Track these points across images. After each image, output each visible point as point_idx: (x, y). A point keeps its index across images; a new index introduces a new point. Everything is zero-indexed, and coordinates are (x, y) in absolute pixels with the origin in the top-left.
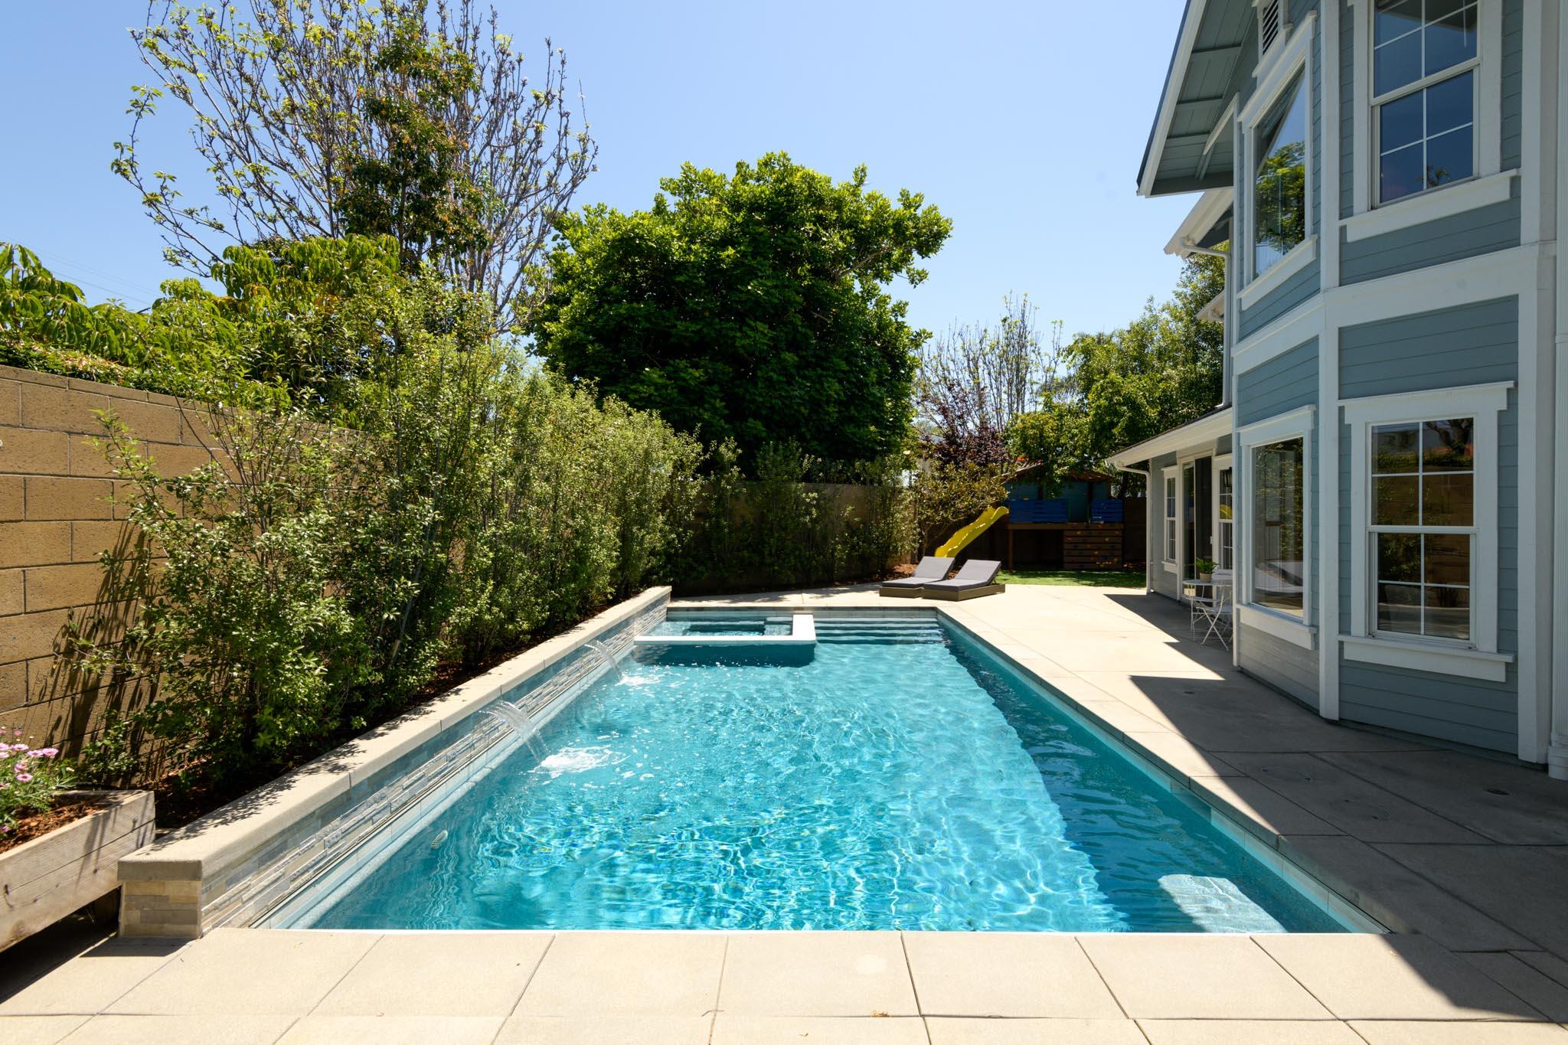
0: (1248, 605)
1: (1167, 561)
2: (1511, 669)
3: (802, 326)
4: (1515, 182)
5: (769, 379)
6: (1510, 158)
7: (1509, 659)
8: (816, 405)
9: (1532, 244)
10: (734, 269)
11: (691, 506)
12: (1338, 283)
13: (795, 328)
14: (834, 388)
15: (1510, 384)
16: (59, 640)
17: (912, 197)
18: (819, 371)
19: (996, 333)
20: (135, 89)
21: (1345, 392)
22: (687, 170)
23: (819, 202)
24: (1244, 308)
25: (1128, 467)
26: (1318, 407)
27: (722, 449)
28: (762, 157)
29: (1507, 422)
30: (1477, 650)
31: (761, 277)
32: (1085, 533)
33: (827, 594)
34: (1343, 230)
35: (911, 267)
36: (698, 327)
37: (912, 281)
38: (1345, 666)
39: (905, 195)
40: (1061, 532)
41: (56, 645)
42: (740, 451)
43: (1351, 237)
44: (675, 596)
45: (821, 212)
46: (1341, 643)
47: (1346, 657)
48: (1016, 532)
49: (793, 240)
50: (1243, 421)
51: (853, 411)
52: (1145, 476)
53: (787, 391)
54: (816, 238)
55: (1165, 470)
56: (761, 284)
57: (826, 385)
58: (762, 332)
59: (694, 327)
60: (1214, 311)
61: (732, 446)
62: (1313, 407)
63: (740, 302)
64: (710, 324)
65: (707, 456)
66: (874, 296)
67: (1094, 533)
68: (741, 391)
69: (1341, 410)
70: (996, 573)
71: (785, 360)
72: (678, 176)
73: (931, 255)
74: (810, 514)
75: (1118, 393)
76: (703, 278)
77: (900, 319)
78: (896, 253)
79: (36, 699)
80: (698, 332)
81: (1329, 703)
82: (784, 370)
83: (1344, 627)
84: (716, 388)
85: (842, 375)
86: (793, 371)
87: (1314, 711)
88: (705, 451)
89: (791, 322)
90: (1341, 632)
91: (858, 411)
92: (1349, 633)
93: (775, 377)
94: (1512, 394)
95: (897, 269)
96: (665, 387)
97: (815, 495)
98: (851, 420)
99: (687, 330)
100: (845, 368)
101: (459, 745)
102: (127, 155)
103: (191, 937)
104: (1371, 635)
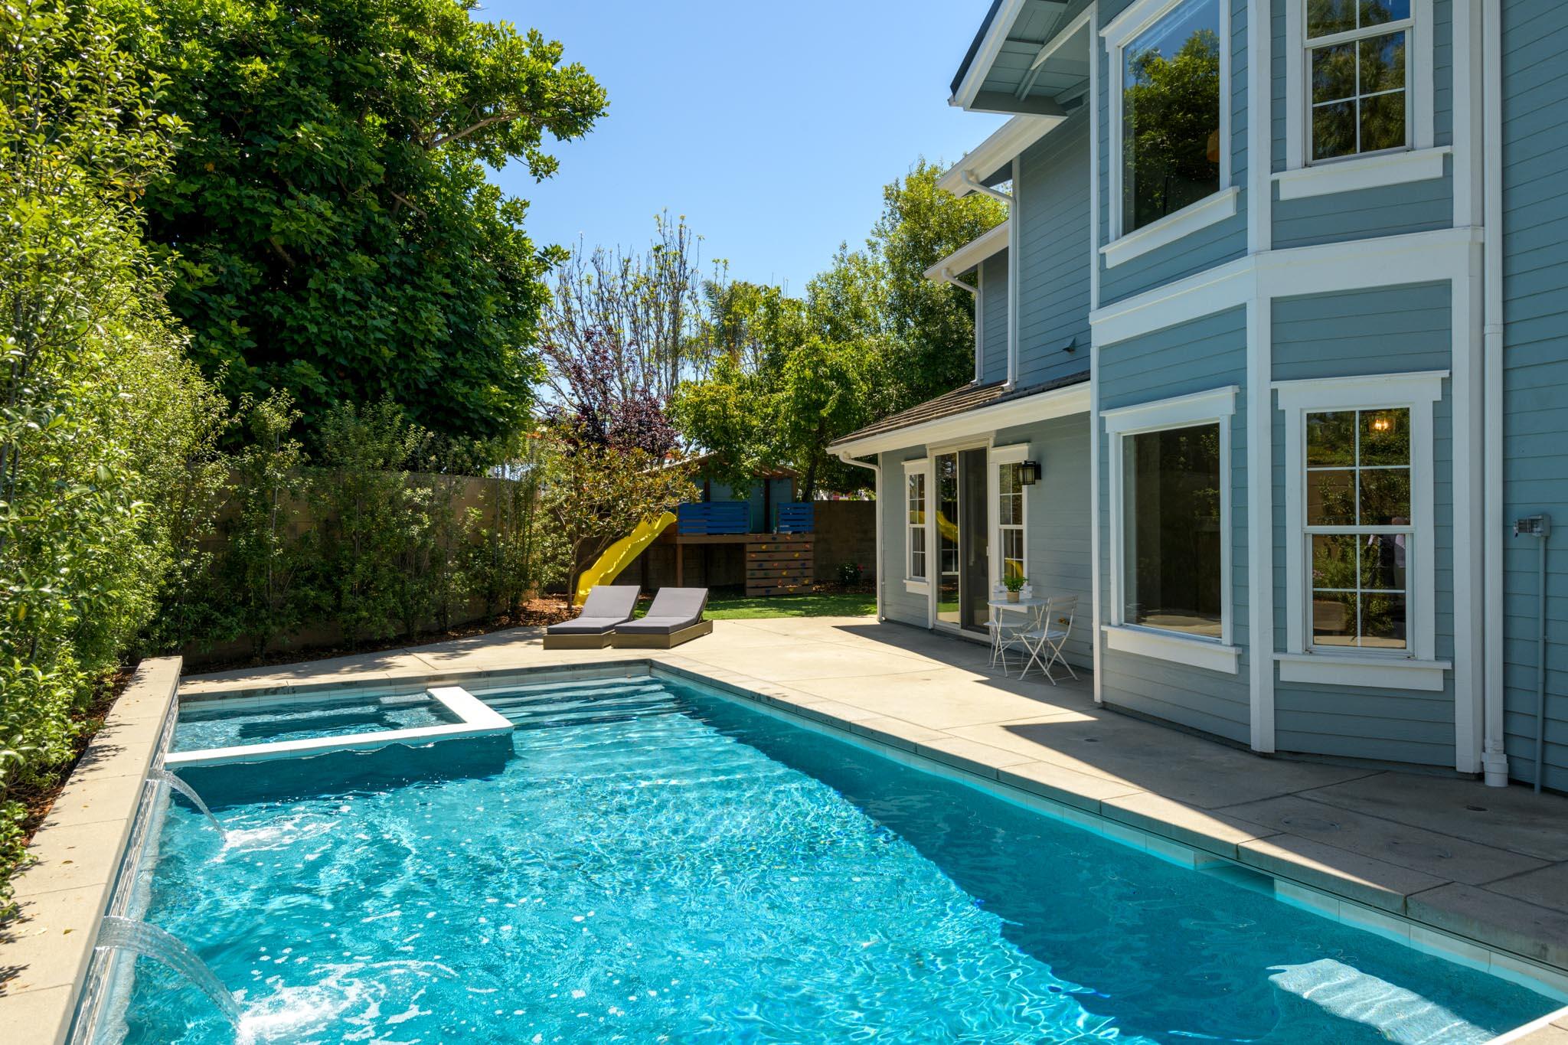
0: (1120, 626)
1: (910, 579)
2: (1449, 676)
3: (380, 215)
4: (1448, 159)
5: (331, 296)
6: (1443, 136)
7: (1448, 665)
8: (405, 344)
9: (1465, 227)
10: (265, 97)
11: (209, 508)
12: (1269, 246)
13: (368, 216)
14: (435, 322)
15: (1445, 374)
17: (546, 44)
18: (409, 290)
19: (643, 265)
21: (1278, 374)
24: (1109, 266)
25: (857, 459)
26: (1243, 388)
27: (265, 408)
29: (1442, 413)
30: (1416, 660)
31: (319, 121)
32: (772, 547)
33: (454, 653)
34: (1275, 185)
35: (537, 150)
36: (194, 188)
37: (535, 172)
38: (1281, 689)
39: (536, 39)
40: (741, 547)
42: (298, 413)
43: (1285, 195)
44: (188, 672)
45: (411, 34)
46: (1277, 663)
47: (1282, 678)
48: (685, 546)
49: (371, 70)
50: (1109, 402)
51: (461, 360)
52: (873, 473)
53: (360, 318)
54: (407, 74)
55: (907, 465)
56: (320, 133)
57: (424, 315)
58: (320, 215)
60: (948, 269)
61: (283, 404)
62: (1236, 389)
65: (236, 420)
66: (472, 185)
67: (782, 547)
68: (276, 311)
69: (1274, 393)
70: (703, 606)
71: (355, 266)
73: (574, 137)
74: (420, 522)
75: (823, 361)
76: (205, 104)
77: (517, 227)
78: (519, 125)
81: (1262, 733)
82: (353, 283)
83: (1280, 646)
84: (230, 300)
85: (446, 302)
86: (369, 285)
87: (1244, 748)
89: (363, 206)
90: (1275, 650)
91: (470, 361)
92: (1285, 651)
93: (341, 291)
94: (1447, 383)
95: (514, 148)
97: (428, 491)
98: (459, 373)
100: (452, 290)
104: (1308, 651)
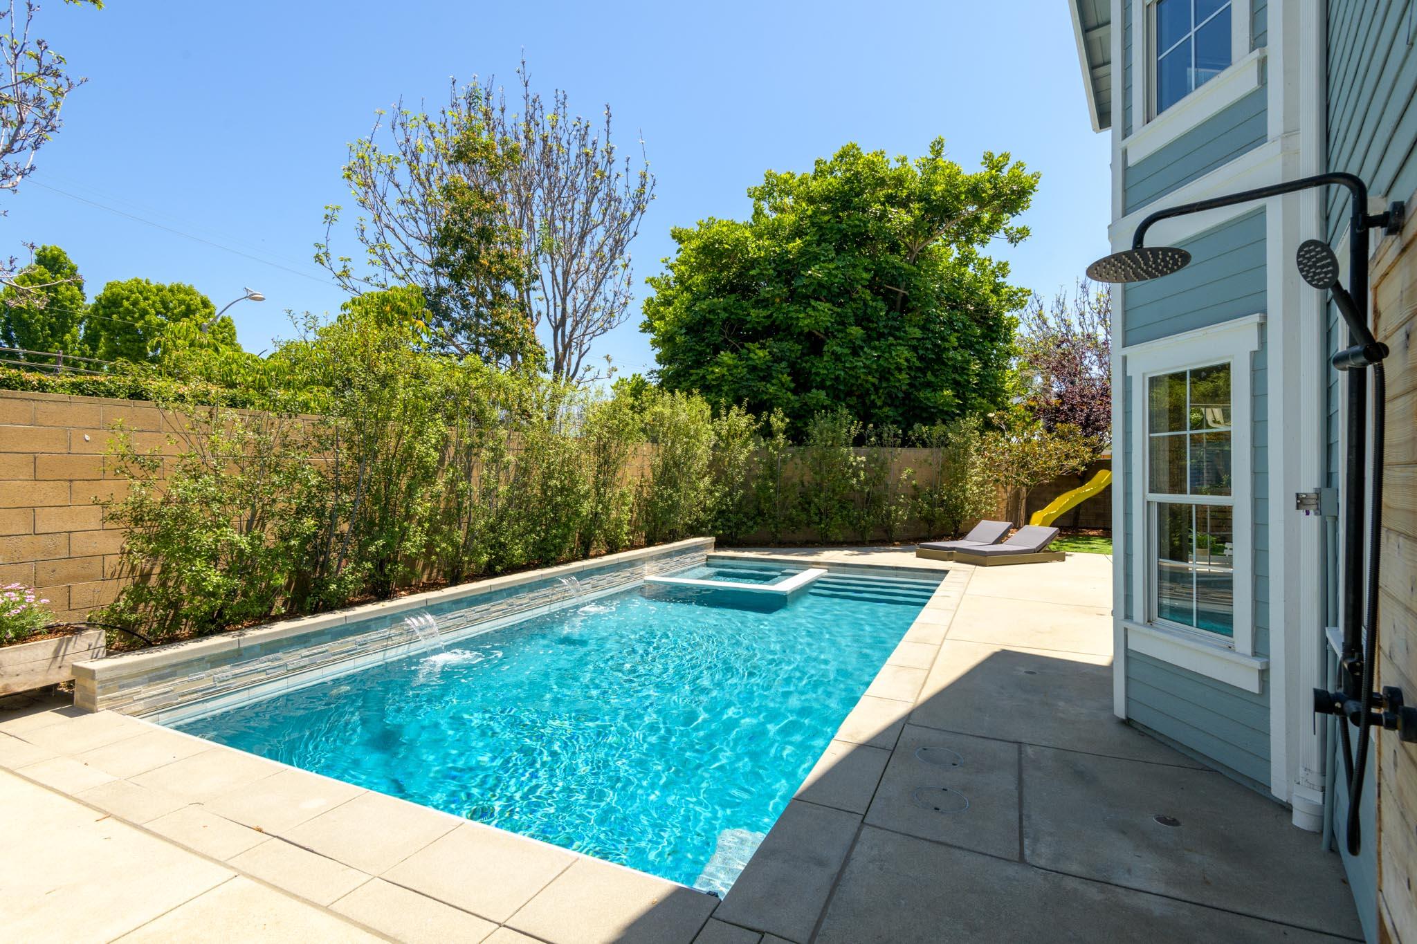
3: (870, 302)
4: (1262, 64)
5: (834, 353)
6: (1257, 35)
7: (1262, 664)
8: (885, 373)
9: (1276, 139)
10: (799, 258)
12: (1121, 215)
13: (865, 304)
14: (905, 356)
15: (1261, 317)
16: (124, 545)
17: (996, 158)
18: (889, 340)
20: (327, 208)
21: (1127, 338)
22: (769, 176)
23: (881, 182)
27: (772, 419)
28: (837, 151)
29: (1258, 365)
30: (1234, 651)
31: (824, 262)
33: (867, 553)
34: (1125, 154)
35: (1007, 227)
36: (769, 313)
37: (1012, 240)
38: (1131, 657)
39: (988, 158)
41: (122, 548)
42: (788, 420)
43: (1131, 161)
44: (719, 545)
45: (890, 191)
46: (1126, 630)
47: (1130, 647)
49: (857, 222)
51: (930, 377)
53: (852, 362)
54: (882, 217)
56: (821, 268)
57: (894, 353)
59: (765, 313)
61: (780, 416)
63: (805, 286)
64: (779, 309)
65: (758, 426)
66: (971, 260)
68: (807, 366)
69: (1125, 359)
70: (1051, 539)
71: (851, 334)
72: (761, 183)
73: (1020, 211)
74: (858, 476)
76: (774, 268)
77: (1000, 279)
78: (986, 217)
79: (109, 577)
80: (770, 316)
81: (1117, 698)
82: (849, 343)
83: (1129, 614)
84: (784, 364)
85: (915, 342)
86: (860, 343)
88: (757, 421)
89: (860, 298)
90: (1126, 617)
91: (936, 376)
92: (1131, 619)
93: (841, 350)
94: (1262, 329)
95: (990, 231)
96: (736, 367)
97: (864, 458)
98: (928, 385)
99: (758, 317)
100: (920, 335)
101: (372, 636)
102: (324, 250)
103: (92, 712)
104: (1151, 623)
